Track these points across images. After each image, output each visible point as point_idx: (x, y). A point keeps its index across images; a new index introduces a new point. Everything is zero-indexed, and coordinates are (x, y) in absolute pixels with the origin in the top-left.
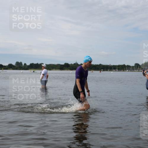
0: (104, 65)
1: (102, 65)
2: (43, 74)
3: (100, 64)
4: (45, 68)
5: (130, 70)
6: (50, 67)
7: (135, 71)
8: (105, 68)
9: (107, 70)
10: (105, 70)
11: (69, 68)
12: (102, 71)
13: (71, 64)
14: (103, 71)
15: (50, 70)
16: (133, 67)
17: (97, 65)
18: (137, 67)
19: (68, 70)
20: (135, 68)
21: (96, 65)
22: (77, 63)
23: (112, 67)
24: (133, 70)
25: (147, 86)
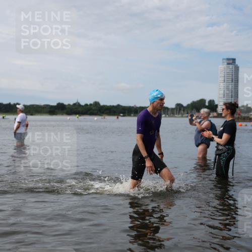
0: (125, 107)
1: (122, 106)
2: (18, 122)
3: (119, 105)
4: (22, 112)
5: (168, 114)
6: (32, 110)
7: (176, 116)
8: (126, 112)
9: (129, 115)
10: (126, 115)
11: (65, 111)
12: (121, 116)
13: (69, 105)
14: (123, 116)
15: (32, 115)
16: (172, 109)
17: (113, 106)
18: (180, 109)
19: (62, 114)
20: (175, 111)
21: (111, 106)
22: (79, 103)
23: (139, 110)
24: (173, 114)
25: (196, 141)
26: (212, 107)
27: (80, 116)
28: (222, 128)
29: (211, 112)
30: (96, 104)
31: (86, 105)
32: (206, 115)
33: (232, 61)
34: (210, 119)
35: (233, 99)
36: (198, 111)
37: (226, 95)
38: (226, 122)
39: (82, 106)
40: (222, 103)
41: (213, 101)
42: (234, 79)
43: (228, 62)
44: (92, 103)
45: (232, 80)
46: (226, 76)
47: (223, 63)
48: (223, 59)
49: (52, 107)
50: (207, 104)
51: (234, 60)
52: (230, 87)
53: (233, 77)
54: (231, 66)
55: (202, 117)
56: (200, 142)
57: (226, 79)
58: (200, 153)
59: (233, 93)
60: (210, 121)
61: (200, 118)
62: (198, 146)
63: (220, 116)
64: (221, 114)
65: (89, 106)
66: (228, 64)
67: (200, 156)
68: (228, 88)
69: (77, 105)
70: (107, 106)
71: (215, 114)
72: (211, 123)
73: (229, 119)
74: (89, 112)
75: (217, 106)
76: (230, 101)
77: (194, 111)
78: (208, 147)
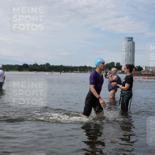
0: (65, 66)
1: (63, 66)
3: (61, 66)
4: (1, 69)
6: (7, 68)
8: (66, 70)
9: (68, 72)
10: (66, 71)
11: (28, 69)
12: (63, 72)
13: (31, 65)
14: (64, 72)
16: (94, 68)
17: (58, 66)
19: (26, 71)
21: (56, 66)
22: (37, 64)
23: (74, 69)
25: (109, 88)
26: (119, 67)
27: (37, 72)
28: (124, 80)
29: (118, 70)
30: (48, 64)
31: (41, 65)
32: (115, 72)
33: (131, 39)
34: (117, 74)
35: (131, 62)
36: (110, 69)
37: (127, 60)
38: (127, 76)
39: (39, 66)
40: (124, 65)
41: (119, 63)
42: (132, 50)
43: (128, 39)
44: (45, 64)
45: (131, 51)
46: (127, 48)
47: (125, 40)
48: (125, 38)
49: (20, 66)
50: (115, 65)
51: (132, 38)
52: (130, 55)
53: (131, 49)
54: (130, 42)
55: (113, 73)
56: (111, 88)
57: (127, 50)
58: (111, 95)
59: (131, 59)
60: (117, 75)
61: (111, 74)
62: (110, 91)
63: (123, 72)
64: (124, 71)
65: (43, 66)
66: (128, 41)
67: (111, 97)
68: (128, 56)
69: (36, 65)
70: (54, 66)
71: (120, 71)
72: (118, 77)
73: (129, 74)
74: (43, 70)
75: (121, 66)
76: (130, 63)
77: (108, 69)
78: (116, 92)
